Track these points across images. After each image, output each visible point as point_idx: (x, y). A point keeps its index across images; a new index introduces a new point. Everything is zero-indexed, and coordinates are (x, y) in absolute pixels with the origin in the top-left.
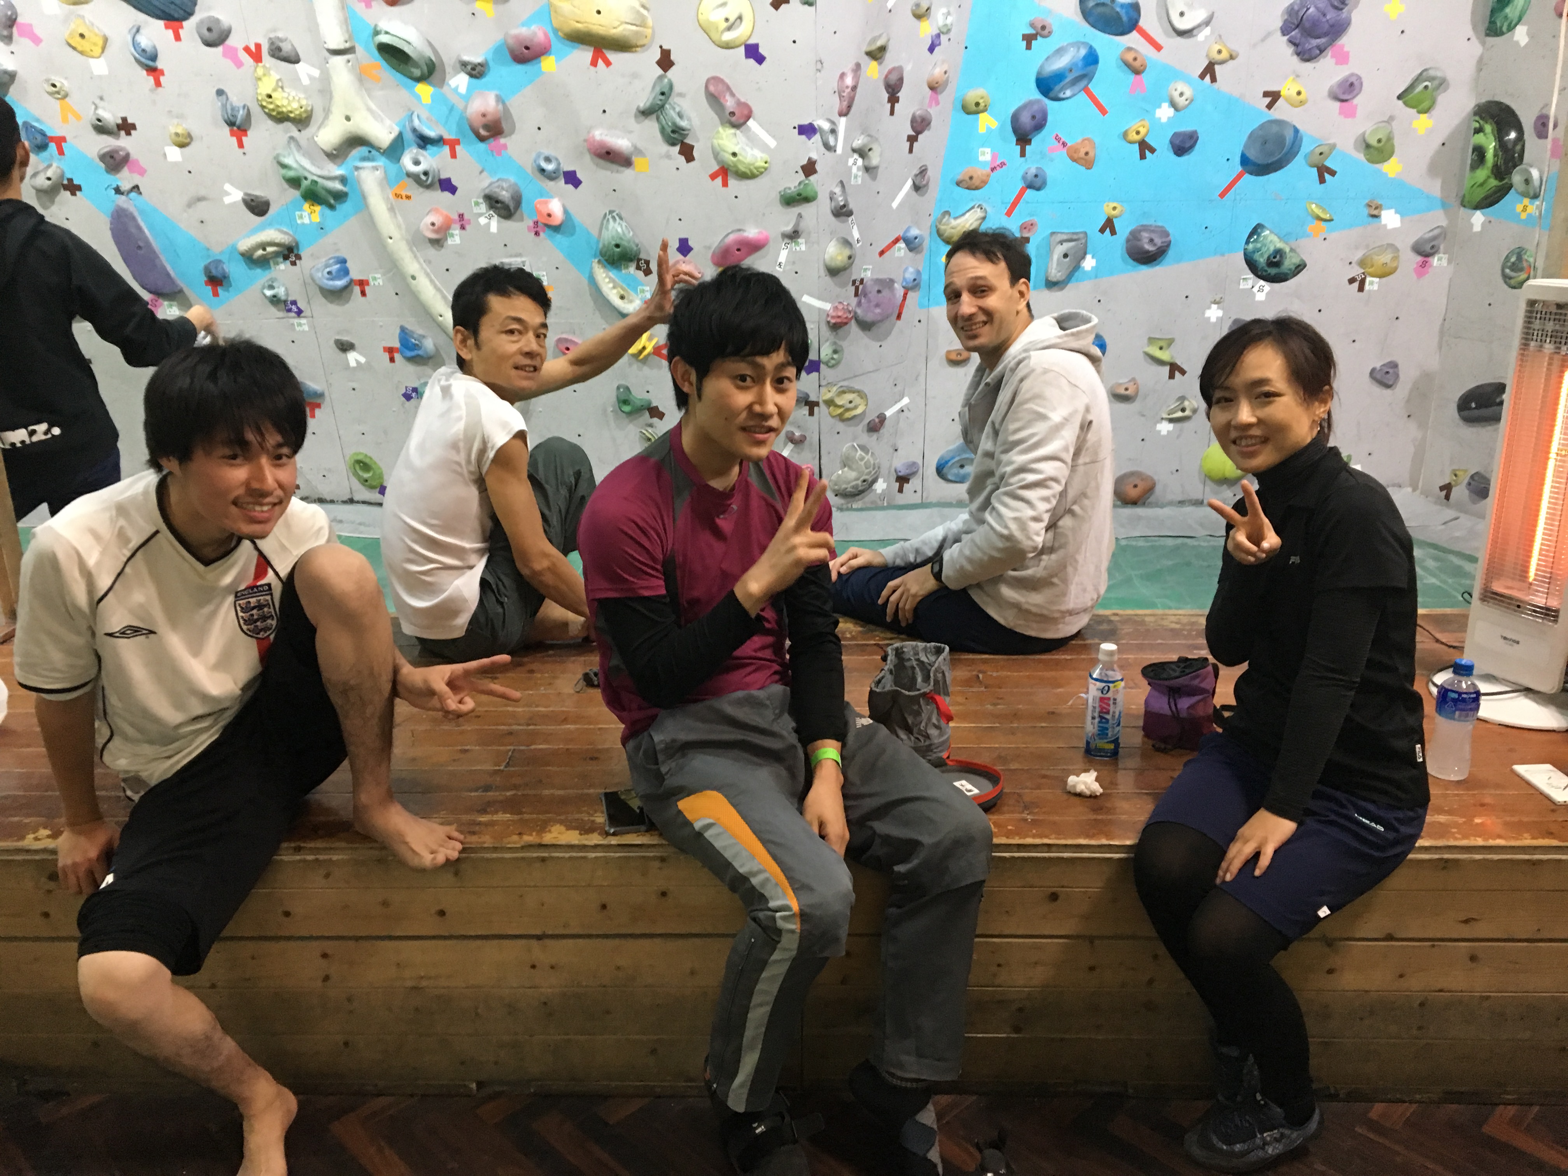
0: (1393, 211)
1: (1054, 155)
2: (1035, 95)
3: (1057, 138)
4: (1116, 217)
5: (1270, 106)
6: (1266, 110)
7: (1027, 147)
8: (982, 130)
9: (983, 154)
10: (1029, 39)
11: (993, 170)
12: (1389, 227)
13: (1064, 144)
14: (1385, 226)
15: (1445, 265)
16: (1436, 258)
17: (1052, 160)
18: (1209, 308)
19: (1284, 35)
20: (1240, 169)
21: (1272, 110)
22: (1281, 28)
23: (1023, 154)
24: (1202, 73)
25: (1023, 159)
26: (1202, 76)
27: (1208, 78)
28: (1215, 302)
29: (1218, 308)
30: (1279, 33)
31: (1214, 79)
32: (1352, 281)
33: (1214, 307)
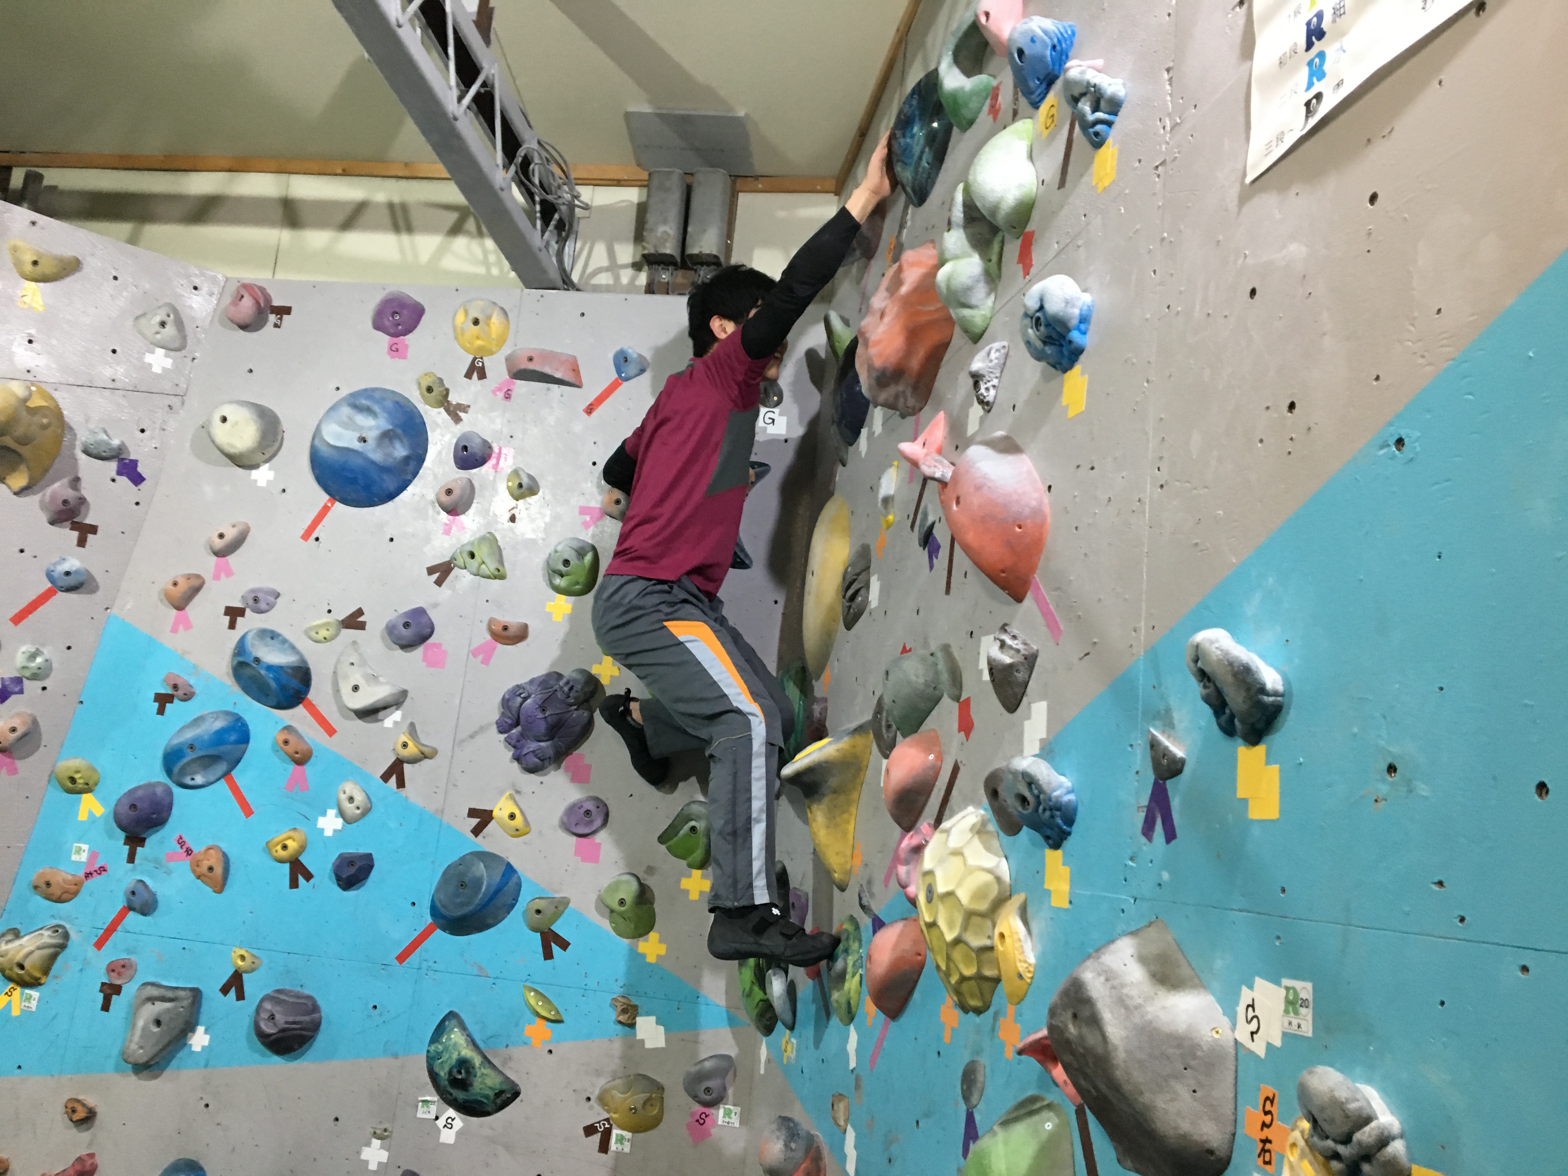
0: (653, 1019)
1: (172, 865)
2: (159, 776)
3: (181, 842)
4: (247, 972)
5: (477, 831)
6: (472, 836)
7: (139, 849)
8: (83, 816)
9: (79, 851)
10: (163, 700)
11: (88, 875)
12: (648, 1045)
13: (189, 852)
14: (642, 1042)
15: (737, 1125)
16: (721, 1112)
17: (169, 872)
18: (368, 1144)
19: (501, 732)
20: (430, 920)
21: (480, 837)
22: (497, 723)
23: (131, 859)
24: (385, 773)
25: (131, 865)
26: (386, 777)
27: (393, 779)
28: (375, 1135)
29: (382, 1147)
30: (494, 729)
31: (401, 784)
32: (590, 1130)
33: (376, 1143)
